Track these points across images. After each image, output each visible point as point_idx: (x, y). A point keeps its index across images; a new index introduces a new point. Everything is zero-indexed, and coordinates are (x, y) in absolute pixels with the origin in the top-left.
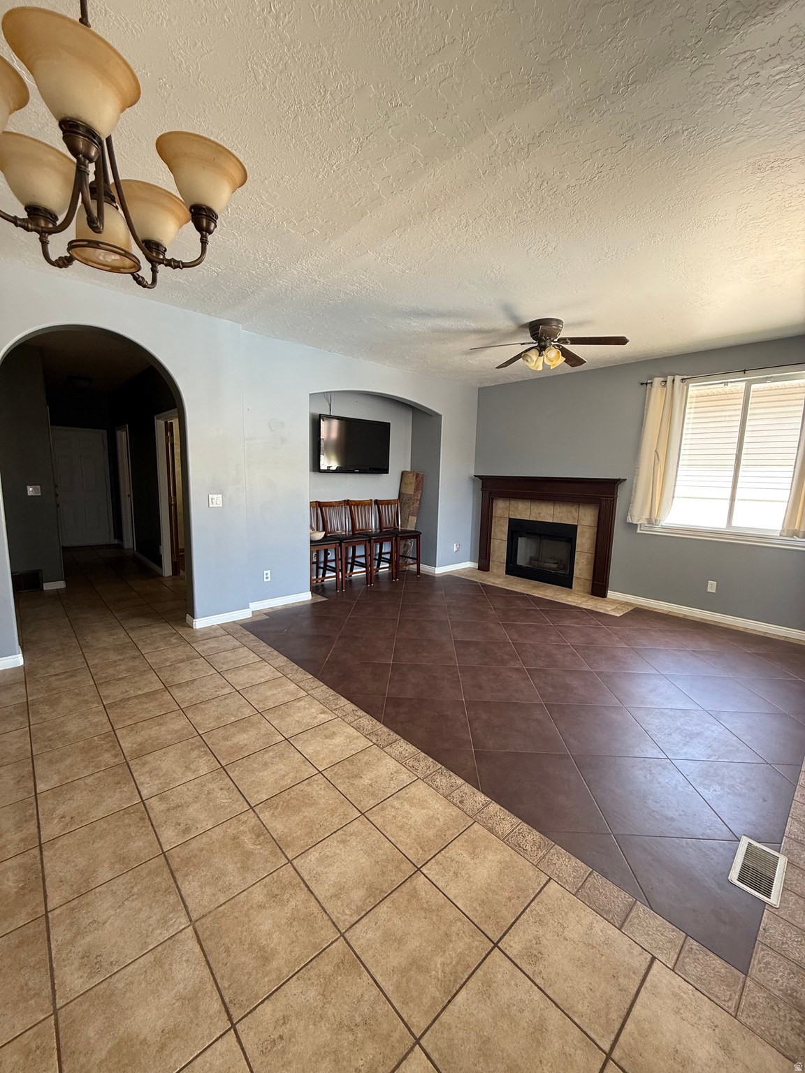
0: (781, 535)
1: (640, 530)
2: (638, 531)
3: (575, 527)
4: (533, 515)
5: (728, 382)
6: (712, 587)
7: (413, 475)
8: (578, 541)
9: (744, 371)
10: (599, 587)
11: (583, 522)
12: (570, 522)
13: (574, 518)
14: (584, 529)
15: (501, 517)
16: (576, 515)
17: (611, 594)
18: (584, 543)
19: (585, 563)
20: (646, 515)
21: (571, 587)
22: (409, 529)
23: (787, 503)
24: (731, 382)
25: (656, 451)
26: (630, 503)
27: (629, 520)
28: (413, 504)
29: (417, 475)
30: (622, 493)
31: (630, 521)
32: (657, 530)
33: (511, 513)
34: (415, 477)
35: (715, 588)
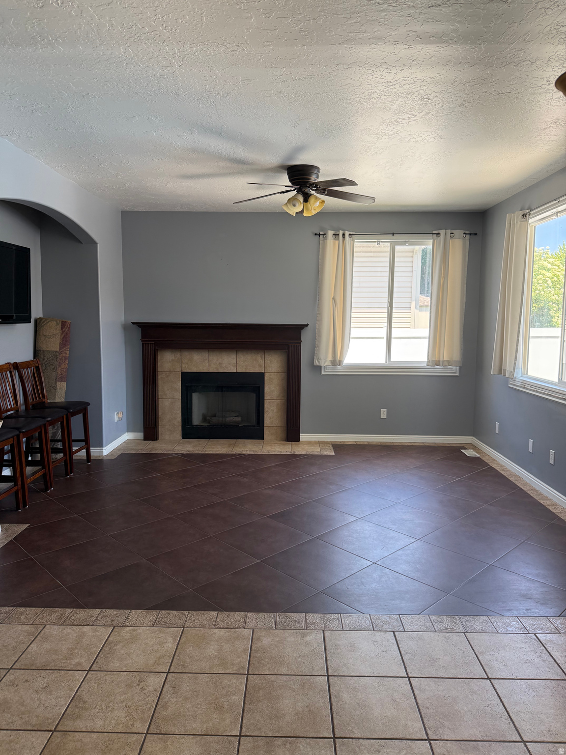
0: (427, 365)
1: (325, 372)
2: (323, 373)
3: (262, 375)
4: (212, 366)
5: (379, 242)
6: (384, 413)
7: (57, 324)
8: (267, 389)
9: (393, 234)
10: (292, 433)
11: (270, 369)
12: (257, 370)
13: (260, 366)
14: (271, 377)
15: (170, 372)
16: (261, 362)
17: (303, 437)
18: (273, 390)
19: (275, 410)
20: (330, 357)
21: (262, 438)
22: (58, 400)
23: (428, 340)
24: (382, 242)
25: (333, 298)
26: (315, 347)
27: (316, 363)
28: (60, 364)
29: (63, 324)
30: (305, 336)
31: (318, 364)
32: (339, 371)
33: (183, 366)
34: (59, 327)
35: (386, 414)
